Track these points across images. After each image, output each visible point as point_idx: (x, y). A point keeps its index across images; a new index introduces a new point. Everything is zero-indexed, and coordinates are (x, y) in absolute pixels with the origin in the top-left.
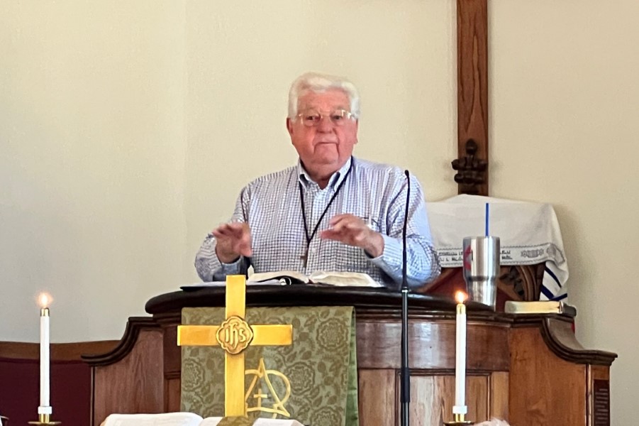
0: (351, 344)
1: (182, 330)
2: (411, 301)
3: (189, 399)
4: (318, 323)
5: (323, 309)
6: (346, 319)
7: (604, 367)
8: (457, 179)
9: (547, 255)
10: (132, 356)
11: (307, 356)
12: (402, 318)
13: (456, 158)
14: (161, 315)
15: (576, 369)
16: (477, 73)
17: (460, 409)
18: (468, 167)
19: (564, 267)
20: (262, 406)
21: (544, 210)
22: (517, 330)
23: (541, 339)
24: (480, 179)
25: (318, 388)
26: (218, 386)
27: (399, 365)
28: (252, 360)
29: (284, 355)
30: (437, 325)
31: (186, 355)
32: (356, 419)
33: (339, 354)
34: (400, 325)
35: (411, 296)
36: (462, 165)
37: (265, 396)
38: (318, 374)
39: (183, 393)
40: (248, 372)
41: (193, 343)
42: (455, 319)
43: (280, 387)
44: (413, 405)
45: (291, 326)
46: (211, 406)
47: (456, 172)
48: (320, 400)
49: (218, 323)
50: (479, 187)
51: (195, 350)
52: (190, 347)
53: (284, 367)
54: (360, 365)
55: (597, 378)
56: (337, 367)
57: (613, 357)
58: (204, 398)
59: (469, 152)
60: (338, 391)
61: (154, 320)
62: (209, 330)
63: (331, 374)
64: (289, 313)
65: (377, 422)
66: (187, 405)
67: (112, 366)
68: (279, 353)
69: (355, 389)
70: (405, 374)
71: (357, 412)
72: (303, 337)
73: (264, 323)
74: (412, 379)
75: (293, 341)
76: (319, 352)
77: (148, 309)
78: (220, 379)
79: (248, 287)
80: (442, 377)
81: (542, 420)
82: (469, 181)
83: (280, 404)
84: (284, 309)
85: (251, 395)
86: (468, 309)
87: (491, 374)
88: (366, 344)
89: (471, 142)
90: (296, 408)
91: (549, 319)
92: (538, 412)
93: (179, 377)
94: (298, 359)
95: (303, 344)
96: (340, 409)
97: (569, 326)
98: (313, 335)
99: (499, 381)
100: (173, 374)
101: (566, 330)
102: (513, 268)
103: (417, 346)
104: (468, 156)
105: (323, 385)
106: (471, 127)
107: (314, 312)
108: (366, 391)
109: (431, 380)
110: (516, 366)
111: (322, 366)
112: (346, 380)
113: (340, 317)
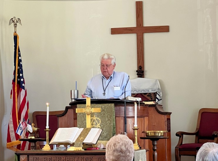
0: (114, 112)
1: (77, 110)
3: (79, 124)
4: (106, 107)
7: (169, 115)
8: (137, 74)
9: (157, 90)
10: (67, 114)
11: (104, 114)
12: (124, 106)
13: (137, 70)
14: (72, 106)
15: (163, 116)
16: (141, 51)
17: (136, 126)
18: (140, 72)
20: (95, 125)
21: (156, 81)
22: (150, 108)
23: (155, 110)
24: (142, 74)
26: (85, 121)
27: (124, 116)
28: (92, 116)
30: (132, 107)
31: (78, 115)
33: (111, 114)
35: (126, 101)
37: (95, 123)
38: (106, 118)
39: (77, 123)
40: (91, 118)
41: (80, 112)
42: (134, 106)
43: (98, 121)
44: (127, 125)
45: (100, 108)
47: (137, 73)
48: (107, 124)
49: (85, 107)
50: (142, 76)
51: (80, 114)
53: (99, 117)
54: (116, 116)
55: (167, 118)
57: (171, 113)
58: (82, 124)
60: (111, 122)
62: (82, 110)
63: (109, 118)
64: (100, 105)
65: (120, 128)
67: (62, 117)
68: (98, 114)
69: (115, 121)
70: (125, 118)
71: (115, 126)
72: (103, 110)
73: (95, 108)
74: (127, 119)
76: (107, 113)
77: (70, 105)
78: (85, 120)
80: (134, 118)
81: (155, 127)
82: (140, 75)
83: (98, 125)
85: (92, 123)
87: (144, 117)
88: (117, 112)
89: (140, 66)
90: (102, 126)
91: (156, 105)
92: (155, 125)
94: (102, 115)
95: (103, 112)
96: (112, 126)
98: (105, 110)
99: (146, 119)
100: (75, 119)
101: (161, 107)
102: (150, 93)
103: (127, 111)
104: (140, 69)
105: (108, 121)
106: (140, 63)
107: (106, 105)
108: (117, 122)
109: (131, 119)
110: (150, 116)
111: (107, 116)
112: (113, 119)
113: (111, 106)
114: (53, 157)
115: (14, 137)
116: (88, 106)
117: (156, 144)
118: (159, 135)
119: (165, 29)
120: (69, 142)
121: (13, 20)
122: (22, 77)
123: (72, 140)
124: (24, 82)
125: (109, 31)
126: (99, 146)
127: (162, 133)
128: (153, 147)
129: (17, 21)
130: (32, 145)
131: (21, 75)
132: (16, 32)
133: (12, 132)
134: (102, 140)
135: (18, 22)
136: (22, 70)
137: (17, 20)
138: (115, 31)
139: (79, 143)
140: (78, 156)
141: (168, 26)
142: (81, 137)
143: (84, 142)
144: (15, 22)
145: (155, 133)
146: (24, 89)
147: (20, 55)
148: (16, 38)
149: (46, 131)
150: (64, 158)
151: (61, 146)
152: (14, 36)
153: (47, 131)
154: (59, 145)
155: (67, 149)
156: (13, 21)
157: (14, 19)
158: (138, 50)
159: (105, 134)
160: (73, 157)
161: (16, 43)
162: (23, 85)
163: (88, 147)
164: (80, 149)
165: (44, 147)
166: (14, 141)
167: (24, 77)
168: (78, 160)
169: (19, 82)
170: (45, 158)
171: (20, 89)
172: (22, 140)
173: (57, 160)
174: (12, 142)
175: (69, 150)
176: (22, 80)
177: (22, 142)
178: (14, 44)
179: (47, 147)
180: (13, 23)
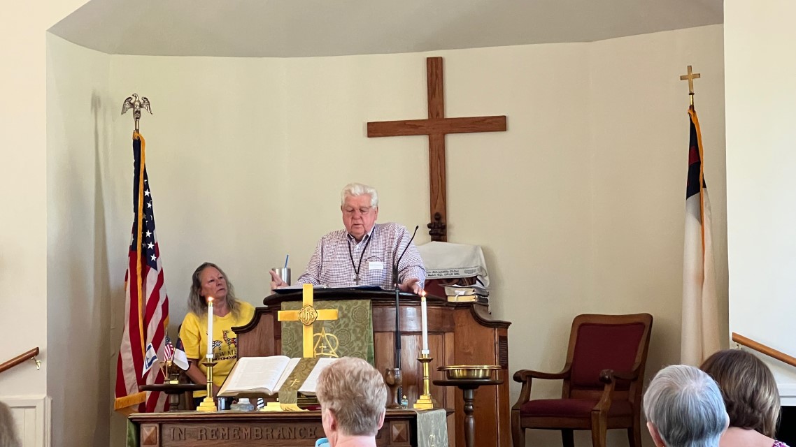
0: (370, 319)
1: (282, 315)
2: (400, 296)
3: (287, 349)
4: (352, 308)
5: (354, 301)
6: (367, 306)
7: (504, 329)
8: (430, 233)
9: (477, 272)
10: (258, 328)
11: (347, 325)
12: (396, 306)
13: (429, 222)
14: (270, 306)
15: (489, 330)
16: (440, 179)
17: (426, 352)
18: (436, 227)
19: (487, 278)
20: (324, 352)
21: (476, 249)
22: (458, 311)
23: (471, 316)
24: (442, 233)
25: (353, 342)
26: (300, 342)
27: (394, 329)
28: (317, 328)
29: (334, 325)
30: (415, 309)
31: (284, 326)
32: (372, 358)
33: (363, 324)
34: (395, 309)
36: (433, 226)
37: (325, 347)
38: (353, 335)
39: (283, 346)
40: (315, 335)
41: (286, 320)
42: (421, 305)
43: (333, 342)
44: (403, 350)
45: (338, 310)
46: (296, 351)
47: (430, 230)
48: (354, 348)
49: (300, 309)
50: (442, 237)
51: (289, 324)
52: (286, 322)
53: (335, 332)
54: (375, 330)
55: (500, 335)
56: (363, 330)
57: (509, 324)
58: (294, 348)
59: (436, 219)
60: (363, 344)
61: (268, 308)
62: (293, 314)
63: (359, 335)
64: (338, 304)
65: (385, 360)
66: (285, 352)
67: (247, 334)
68: (333, 324)
69: (370, 342)
70: (398, 335)
71: (373, 355)
72: (344, 316)
73: (323, 309)
74: (402, 337)
75: (339, 319)
76: (353, 323)
77: (265, 304)
78: (301, 339)
79: (314, 290)
80: (418, 337)
81: (472, 357)
82: (437, 234)
83: (333, 351)
84: (334, 302)
85: (318, 346)
86: (427, 300)
87: (444, 333)
88: (378, 319)
89: (437, 214)
90: (342, 353)
91: (474, 305)
92: (469, 354)
93: (280, 338)
94: (342, 327)
95: (344, 319)
96: (365, 353)
97: (486, 308)
98: (350, 315)
99: (449, 337)
100: (278, 337)
101: (484, 310)
102: (460, 279)
103: (404, 319)
104: (436, 222)
105: (355, 341)
106: (437, 206)
107: (349, 302)
108: (379, 344)
109: (412, 337)
110: (458, 329)
111: (354, 331)
112: (367, 338)
113: (364, 305)
114: (222, 429)
115: (133, 385)
116: (307, 306)
117: (471, 397)
118: (481, 376)
119: (497, 124)
120: (264, 391)
121: (132, 102)
122: (152, 239)
123: (272, 388)
124: (156, 251)
125: (363, 130)
127: (485, 370)
128: (466, 405)
129: (140, 103)
130: (172, 402)
131: (148, 234)
132: (137, 131)
133: (131, 371)
135: (144, 106)
136: (152, 223)
137: (142, 101)
138: (376, 130)
139: (289, 393)
140: (280, 424)
141: (504, 118)
142: (294, 379)
143: (299, 390)
144: (136, 107)
145: (469, 370)
146: (156, 269)
147: (146, 187)
148: (137, 145)
150: (248, 431)
151: (242, 401)
152: (135, 141)
154: (238, 401)
155: (255, 408)
156: (132, 105)
157: (134, 98)
158: (434, 174)
160: (269, 426)
161: (137, 156)
162: (153, 258)
163: (309, 401)
165: (201, 404)
166: (134, 394)
167: (157, 239)
168: (282, 435)
169: (145, 250)
170: (201, 431)
171: (147, 266)
172: (149, 388)
173: (231, 437)
174: (130, 395)
175: (262, 410)
176: (151, 246)
177: (148, 393)
178: (134, 161)
179: (207, 404)
180: (132, 109)
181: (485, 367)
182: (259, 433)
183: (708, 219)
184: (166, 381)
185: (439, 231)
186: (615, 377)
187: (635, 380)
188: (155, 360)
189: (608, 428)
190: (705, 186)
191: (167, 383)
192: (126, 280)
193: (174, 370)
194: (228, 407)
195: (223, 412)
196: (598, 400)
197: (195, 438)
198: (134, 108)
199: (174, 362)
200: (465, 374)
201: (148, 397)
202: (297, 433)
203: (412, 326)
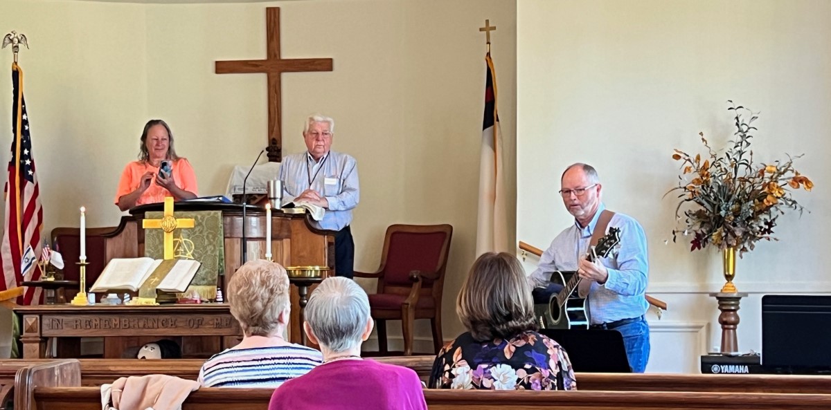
0: (221, 227)
1: (146, 223)
2: (247, 208)
3: (149, 252)
5: (208, 212)
6: (217, 218)
8: (268, 155)
10: (123, 233)
11: (201, 232)
12: (243, 216)
13: (265, 143)
14: (136, 215)
15: (320, 237)
16: (276, 109)
17: (269, 255)
18: (273, 150)
20: (182, 254)
22: (294, 221)
23: (304, 224)
24: (277, 155)
25: (206, 246)
26: (162, 246)
27: (242, 236)
28: (177, 235)
29: (191, 232)
30: (258, 219)
31: (147, 232)
32: (222, 260)
33: (215, 231)
34: (242, 218)
35: (247, 206)
36: (270, 149)
37: (183, 250)
38: (206, 240)
39: (146, 249)
40: (175, 240)
41: (149, 227)
42: (265, 215)
43: (189, 246)
44: (248, 254)
45: (194, 220)
46: (159, 254)
47: (268, 152)
48: (207, 252)
49: (161, 217)
50: (278, 159)
51: (151, 230)
52: (149, 229)
53: (191, 238)
54: (225, 236)
55: (330, 241)
56: (215, 236)
58: (155, 251)
59: (273, 143)
61: (134, 217)
62: (156, 222)
64: (193, 214)
65: (232, 261)
66: (147, 254)
67: (114, 239)
68: (189, 231)
69: (221, 246)
70: (244, 240)
71: (223, 257)
72: (199, 224)
73: (182, 218)
74: (248, 242)
75: (195, 226)
76: (206, 231)
78: (162, 243)
80: (264, 242)
81: (305, 259)
83: (189, 253)
84: (190, 212)
85: (176, 250)
87: (282, 239)
88: (227, 227)
89: (274, 139)
90: (196, 255)
91: (307, 216)
92: (303, 257)
93: (143, 242)
94: (197, 234)
95: (199, 227)
96: (215, 255)
98: (204, 223)
99: (286, 242)
100: (141, 241)
103: (250, 227)
104: (273, 145)
105: (208, 245)
106: (274, 133)
107: (204, 213)
108: (228, 248)
109: (256, 242)
110: (294, 236)
111: (207, 237)
112: (219, 242)
113: (216, 216)
114: (94, 319)
115: (12, 280)
116: (169, 215)
117: (305, 293)
118: (313, 276)
119: (325, 65)
120: (130, 288)
121: (11, 38)
122: (29, 156)
123: (135, 285)
124: (32, 167)
125: (212, 67)
126: (190, 297)
127: (316, 271)
128: (301, 299)
130: (49, 296)
131: (26, 152)
132: (16, 63)
133: (10, 269)
134: (197, 285)
135: (22, 42)
136: (29, 142)
137: (20, 38)
138: (222, 67)
139: (149, 289)
140: (145, 316)
141: (331, 59)
142: (154, 278)
143: (158, 287)
144: (14, 42)
145: (304, 271)
146: (33, 182)
147: (24, 112)
148: (16, 75)
149: (80, 265)
150: (118, 322)
151: (111, 296)
152: (13, 72)
153: (83, 265)
154: (107, 296)
155: (122, 302)
156: (12, 41)
157: (13, 35)
158: (272, 106)
159: (202, 272)
160: (136, 317)
161: (16, 85)
162: (30, 172)
163: (169, 297)
164: (152, 302)
165: (75, 298)
166: (13, 289)
167: (34, 156)
168: (146, 326)
169: (22, 166)
170: (76, 322)
171: (25, 180)
172: (26, 284)
173: (103, 326)
174: (9, 290)
175: (127, 304)
176: (28, 162)
177: (26, 288)
178: (13, 89)
179: (80, 298)
180: (11, 44)
181: (317, 268)
182: (127, 323)
183: (501, 148)
184: (43, 278)
185: (275, 153)
186: (422, 277)
187: (437, 278)
188: (34, 261)
189: (416, 318)
190: (498, 120)
191: (45, 280)
192: (6, 190)
193: (50, 268)
194: (98, 300)
195: (93, 305)
196: (407, 295)
197: (72, 326)
198: (13, 43)
199: (51, 262)
200: (300, 273)
201: (25, 292)
202: (160, 325)
203: (255, 233)
